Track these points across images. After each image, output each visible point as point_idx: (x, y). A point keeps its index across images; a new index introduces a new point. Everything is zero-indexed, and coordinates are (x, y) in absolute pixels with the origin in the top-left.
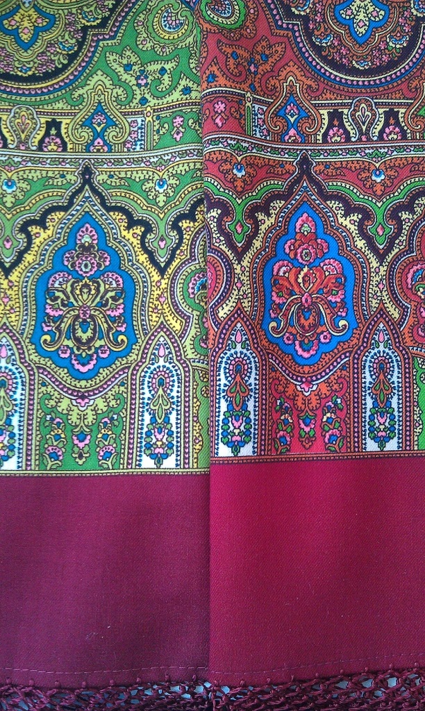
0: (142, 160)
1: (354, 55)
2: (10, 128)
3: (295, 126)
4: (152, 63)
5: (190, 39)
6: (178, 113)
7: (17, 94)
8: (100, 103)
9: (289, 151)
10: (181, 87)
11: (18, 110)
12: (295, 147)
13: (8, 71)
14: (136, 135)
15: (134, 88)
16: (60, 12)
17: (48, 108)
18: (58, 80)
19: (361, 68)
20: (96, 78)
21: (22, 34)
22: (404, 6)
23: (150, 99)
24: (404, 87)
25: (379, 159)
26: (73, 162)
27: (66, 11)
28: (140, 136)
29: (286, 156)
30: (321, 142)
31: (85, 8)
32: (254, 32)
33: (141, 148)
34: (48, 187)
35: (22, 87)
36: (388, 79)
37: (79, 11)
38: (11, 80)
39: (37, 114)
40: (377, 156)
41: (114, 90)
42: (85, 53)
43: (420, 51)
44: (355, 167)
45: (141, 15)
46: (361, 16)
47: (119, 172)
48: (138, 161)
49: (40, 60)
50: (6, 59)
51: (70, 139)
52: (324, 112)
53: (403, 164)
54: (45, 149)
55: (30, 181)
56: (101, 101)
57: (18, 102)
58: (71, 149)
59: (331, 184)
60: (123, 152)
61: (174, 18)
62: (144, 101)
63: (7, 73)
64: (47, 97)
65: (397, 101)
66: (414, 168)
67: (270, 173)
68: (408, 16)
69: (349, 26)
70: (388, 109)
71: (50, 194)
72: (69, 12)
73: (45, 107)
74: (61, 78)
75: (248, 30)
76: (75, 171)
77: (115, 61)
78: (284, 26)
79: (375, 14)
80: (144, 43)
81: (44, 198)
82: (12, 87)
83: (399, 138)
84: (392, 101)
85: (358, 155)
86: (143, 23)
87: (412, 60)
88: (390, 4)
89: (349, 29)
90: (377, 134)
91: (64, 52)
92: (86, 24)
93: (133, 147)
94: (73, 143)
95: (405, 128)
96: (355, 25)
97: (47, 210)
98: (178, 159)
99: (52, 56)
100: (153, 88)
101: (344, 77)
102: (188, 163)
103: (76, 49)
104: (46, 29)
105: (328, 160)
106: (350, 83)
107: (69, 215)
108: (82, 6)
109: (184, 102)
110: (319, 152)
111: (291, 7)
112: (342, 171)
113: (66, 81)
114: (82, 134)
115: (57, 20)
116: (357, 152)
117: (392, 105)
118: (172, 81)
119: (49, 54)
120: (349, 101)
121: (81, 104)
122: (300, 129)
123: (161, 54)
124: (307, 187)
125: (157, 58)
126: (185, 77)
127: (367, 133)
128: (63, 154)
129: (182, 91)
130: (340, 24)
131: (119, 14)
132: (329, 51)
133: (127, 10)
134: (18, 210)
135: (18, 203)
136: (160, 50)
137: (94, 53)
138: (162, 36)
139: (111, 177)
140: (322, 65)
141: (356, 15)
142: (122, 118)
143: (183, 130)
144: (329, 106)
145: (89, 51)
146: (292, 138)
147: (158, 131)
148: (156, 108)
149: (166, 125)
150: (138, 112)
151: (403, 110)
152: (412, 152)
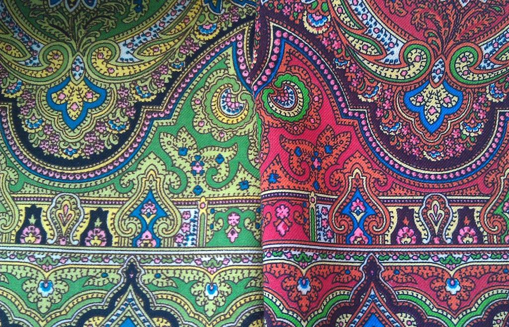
0: (193, 258)
1: (425, 145)
2: (50, 220)
3: (361, 225)
4: (209, 148)
5: (250, 127)
6: (233, 210)
7: (60, 180)
8: (151, 190)
9: (355, 255)
10: (238, 181)
11: (60, 199)
12: (361, 250)
13: (52, 153)
14: (188, 229)
15: (189, 174)
16: (112, 86)
17: (94, 196)
18: (107, 163)
19: (433, 160)
20: (148, 162)
21: (70, 110)
22: (478, 92)
23: (205, 189)
24: (480, 181)
25: (454, 266)
26: (117, 258)
27: (118, 86)
28: (192, 229)
29: (352, 260)
30: (389, 243)
31: (139, 83)
32: (318, 122)
33: (193, 244)
34: (88, 288)
35: (66, 172)
36: (463, 172)
37: (133, 86)
38: (55, 164)
39: (81, 203)
40: (451, 263)
41: (167, 177)
42: (137, 133)
43: (496, 140)
44: (427, 274)
45: (199, 92)
46: (433, 103)
47: (167, 270)
48: (189, 258)
49: (88, 141)
50: (51, 138)
51: (116, 232)
52: (393, 209)
53: (480, 273)
54: (88, 244)
55: (69, 282)
56: (153, 188)
57: (61, 190)
58: (115, 243)
59: (401, 293)
60: (173, 247)
61: (233, 100)
62: (198, 190)
63: (50, 154)
64: (93, 183)
65: (472, 198)
66: (491, 277)
67: (336, 282)
68: (483, 102)
69: (419, 113)
70: (462, 208)
71: (90, 296)
72: (121, 86)
73: (91, 194)
74: (110, 161)
75: (312, 120)
76: (119, 269)
77: (169, 143)
78: (350, 114)
79: (447, 100)
80: (201, 125)
81: (83, 300)
82: (55, 172)
83: (475, 241)
84: (467, 198)
85: (430, 260)
86: (201, 102)
87: (488, 151)
88: (465, 90)
89: (419, 116)
90: (450, 236)
91: (114, 132)
92: (140, 100)
93: (184, 242)
94: (119, 236)
95: (482, 230)
96: (426, 112)
97: (84, 315)
98: (231, 263)
99: (101, 136)
100: (209, 176)
101: (415, 170)
102: (242, 270)
103: (128, 128)
104: (96, 106)
105: (397, 264)
106: (421, 177)
107: (108, 320)
108: (136, 81)
109: (241, 198)
110: (388, 255)
111: (358, 94)
112: (413, 278)
113: (115, 164)
114: (130, 226)
115: (108, 95)
116: (430, 256)
117: (467, 203)
118: (229, 172)
119: (97, 134)
120: (420, 198)
121: (130, 191)
122: (366, 228)
123: (219, 139)
124: (375, 296)
125: (214, 143)
126: (243, 169)
127: (440, 235)
128: (107, 249)
129: (239, 184)
130: (410, 111)
131: (176, 90)
132: (398, 141)
133: (184, 86)
134: (53, 316)
135: (54, 307)
136: (217, 134)
137: (147, 132)
138: (220, 119)
139: (158, 276)
140: (390, 156)
141: (428, 101)
142: (174, 208)
143: (238, 230)
144: (398, 203)
145: (141, 130)
146: (359, 239)
147: (212, 226)
148: (211, 199)
149: (220, 221)
150: (192, 201)
151: (478, 209)
152: (489, 260)
